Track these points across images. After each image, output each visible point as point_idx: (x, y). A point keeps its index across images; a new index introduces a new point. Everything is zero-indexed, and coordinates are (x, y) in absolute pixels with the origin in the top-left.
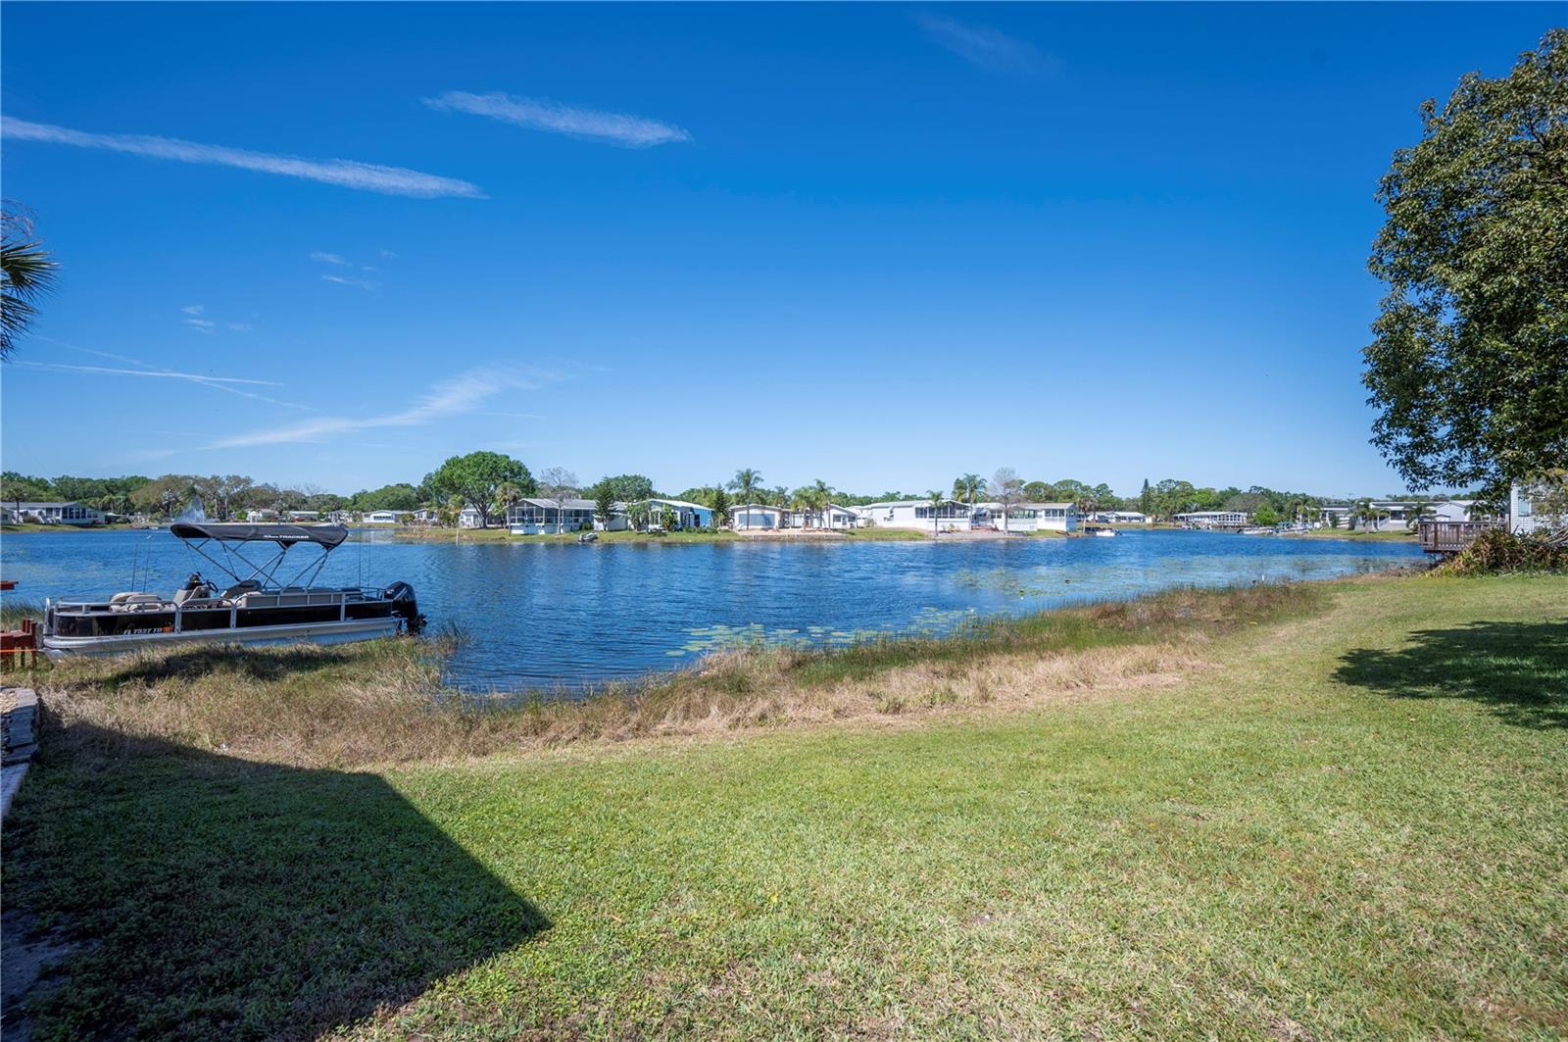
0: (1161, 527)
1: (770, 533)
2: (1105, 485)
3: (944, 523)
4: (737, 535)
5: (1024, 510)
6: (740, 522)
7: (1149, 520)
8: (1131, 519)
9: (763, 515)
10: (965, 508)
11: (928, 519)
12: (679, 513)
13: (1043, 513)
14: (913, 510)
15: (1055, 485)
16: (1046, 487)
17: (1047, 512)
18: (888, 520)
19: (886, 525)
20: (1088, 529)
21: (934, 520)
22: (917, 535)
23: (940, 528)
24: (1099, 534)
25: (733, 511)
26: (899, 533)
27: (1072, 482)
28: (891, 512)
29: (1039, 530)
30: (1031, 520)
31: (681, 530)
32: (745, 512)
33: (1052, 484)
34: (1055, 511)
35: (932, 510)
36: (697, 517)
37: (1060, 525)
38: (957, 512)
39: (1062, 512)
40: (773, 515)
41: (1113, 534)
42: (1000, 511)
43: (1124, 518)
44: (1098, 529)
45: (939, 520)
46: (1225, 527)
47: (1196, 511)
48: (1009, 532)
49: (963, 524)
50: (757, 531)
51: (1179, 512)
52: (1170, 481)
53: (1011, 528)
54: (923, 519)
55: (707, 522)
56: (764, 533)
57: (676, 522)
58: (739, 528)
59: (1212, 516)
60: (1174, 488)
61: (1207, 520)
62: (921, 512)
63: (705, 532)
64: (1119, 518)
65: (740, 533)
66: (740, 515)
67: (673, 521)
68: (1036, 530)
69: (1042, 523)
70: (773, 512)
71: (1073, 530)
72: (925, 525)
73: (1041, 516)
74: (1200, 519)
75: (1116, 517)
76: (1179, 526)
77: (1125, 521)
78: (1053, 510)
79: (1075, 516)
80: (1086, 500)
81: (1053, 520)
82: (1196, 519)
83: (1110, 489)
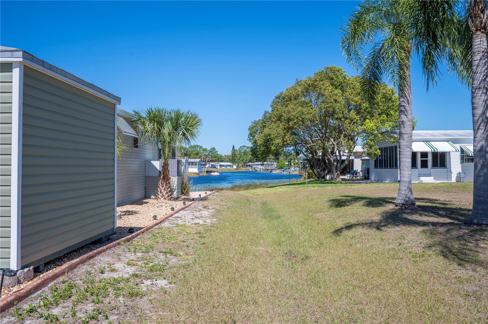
0: (240, 170)
2: (214, 148)
7: (235, 167)
8: (227, 166)
20: (207, 172)
24: (213, 174)
27: (198, 146)
34: (192, 163)
37: (195, 170)
39: (196, 163)
43: (223, 166)
44: (211, 172)
46: (267, 170)
51: (249, 162)
52: (244, 146)
59: (262, 165)
60: (246, 150)
61: (260, 167)
64: (221, 166)
71: (202, 172)
74: (257, 166)
75: (220, 165)
76: (248, 170)
77: (224, 167)
78: (192, 162)
79: (201, 165)
80: (206, 157)
81: (192, 167)
82: (255, 166)
83: (217, 150)
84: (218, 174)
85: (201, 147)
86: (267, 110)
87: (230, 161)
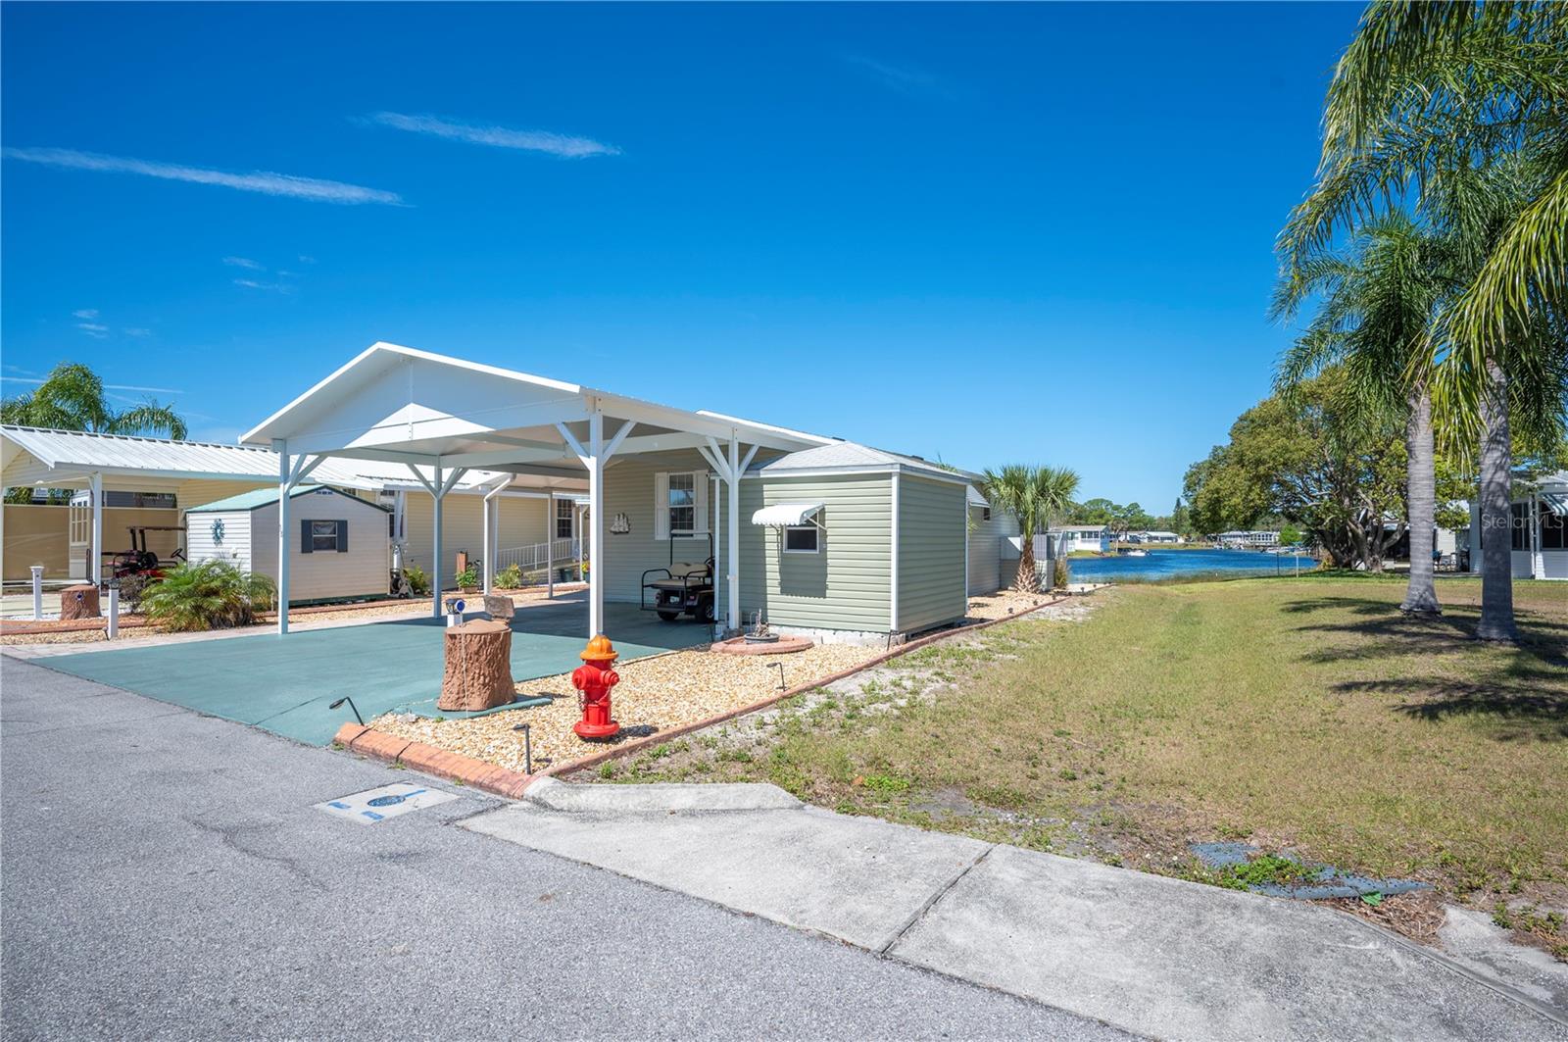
2: (1136, 504)
7: (1181, 541)
13: (1079, 535)
17: (1083, 535)
20: (1120, 550)
24: (1132, 554)
27: (1102, 501)
34: (1090, 533)
37: (1095, 546)
43: (1156, 538)
44: (1129, 550)
46: (1257, 547)
64: (1150, 538)
71: (1109, 551)
73: (1077, 538)
74: (1232, 539)
77: (1157, 541)
78: (1088, 532)
79: (1108, 537)
81: (1089, 541)
82: (1228, 539)
83: (1142, 508)
84: (1143, 554)
85: (1110, 503)
86: (1218, 445)
87: (1171, 529)
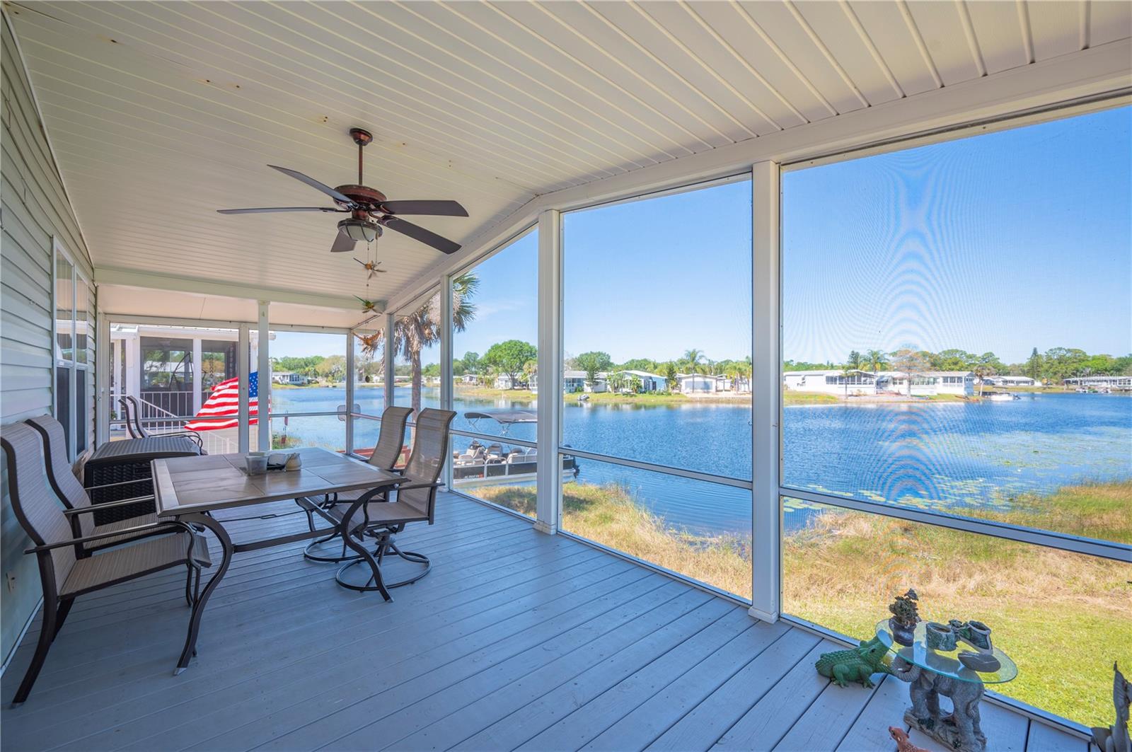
0: (1053, 391)
1: (710, 396)
3: (853, 389)
4: (686, 397)
5: (925, 377)
6: (686, 387)
8: (1018, 382)
9: (705, 382)
10: (870, 376)
11: (838, 385)
12: (643, 380)
14: (824, 378)
15: (940, 354)
16: (931, 356)
18: (801, 385)
19: (799, 389)
21: (844, 386)
22: (828, 398)
23: (849, 393)
25: (680, 379)
26: (814, 396)
28: (803, 379)
29: (938, 394)
30: (930, 386)
31: (645, 392)
32: (691, 380)
33: (937, 353)
35: (841, 378)
36: (654, 383)
38: (863, 379)
39: (960, 378)
40: (711, 382)
41: (1011, 398)
42: (902, 379)
45: (848, 386)
47: (1089, 375)
48: (912, 396)
49: (869, 390)
50: (700, 394)
51: (1070, 377)
52: (1060, 349)
53: (913, 392)
54: (833, 385)
55: (661, 387)
56: (706, 395)
57: (641, 387)
58: (686, 392)
59: (1111, 381)
60: (1065, 355)
61: (1104, 384)
62: (831, 380)
63: (662, 394)
65: (688, 395)
66: (686, 382)
67: (639, 386)
68: (935, 394)
69: (941, 388)
70: (711, 380)
72: (837, 390)
75: (1003, 381)
76: (1072, 389)
80: (983, 369)
